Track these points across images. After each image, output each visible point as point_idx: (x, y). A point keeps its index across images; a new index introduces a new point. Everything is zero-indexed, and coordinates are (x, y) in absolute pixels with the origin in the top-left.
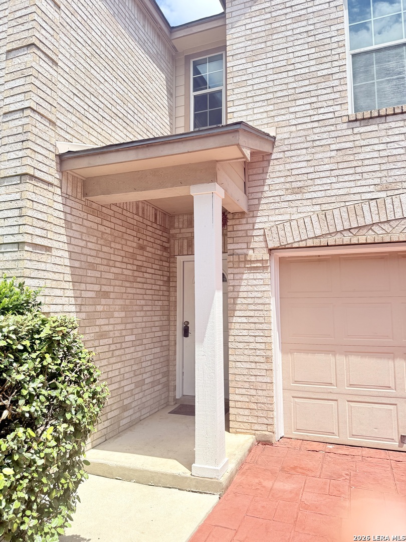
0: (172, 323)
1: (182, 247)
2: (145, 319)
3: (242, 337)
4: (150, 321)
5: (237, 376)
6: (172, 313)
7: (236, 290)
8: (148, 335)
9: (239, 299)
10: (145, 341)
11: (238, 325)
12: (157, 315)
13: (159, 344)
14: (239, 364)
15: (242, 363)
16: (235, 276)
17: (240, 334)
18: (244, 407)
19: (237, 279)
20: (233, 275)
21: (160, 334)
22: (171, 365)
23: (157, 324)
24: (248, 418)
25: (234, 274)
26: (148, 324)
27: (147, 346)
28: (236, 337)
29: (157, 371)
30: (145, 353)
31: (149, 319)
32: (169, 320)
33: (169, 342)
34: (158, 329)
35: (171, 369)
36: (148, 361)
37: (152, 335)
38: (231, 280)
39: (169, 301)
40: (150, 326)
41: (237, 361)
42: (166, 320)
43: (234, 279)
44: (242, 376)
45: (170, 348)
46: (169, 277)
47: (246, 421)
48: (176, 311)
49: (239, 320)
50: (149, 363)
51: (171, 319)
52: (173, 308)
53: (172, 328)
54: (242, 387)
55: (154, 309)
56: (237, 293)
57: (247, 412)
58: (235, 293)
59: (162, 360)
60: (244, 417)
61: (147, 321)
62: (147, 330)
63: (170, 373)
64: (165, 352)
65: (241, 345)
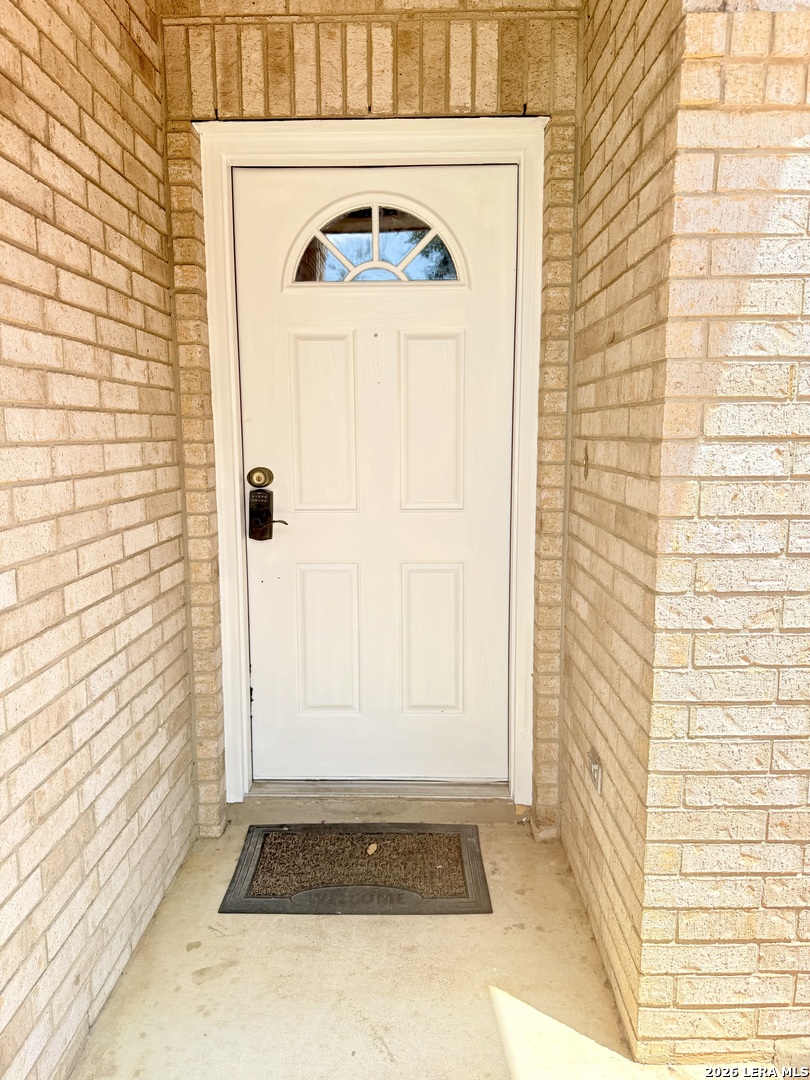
0: (195, 480)
1: (233, 69)
2: (68, 460)
3: (742, 564)
4: (97, 469)
5: (697, 785)
6: (192, 430)
7: (724, 264)
8: (91, 558)
9: (742, 328)
10: (76, 596)
11: (724, 491)
12: (130, 434)
13: (144, 592)
14: (711, 720)
15: (732, 711)
16: (728, 165)
17: (736, 548)
18: (729, 935)
19: (738, 193)
20: (710, 158)
21: (146, 537)
22: (202, 673)
23: (132, 484)
24: (741, 986)
25: (717, 152)
26: (88, 492)
27: (92, 622)
28: (706, 569)
29: (147, 727)
30: (83, 661)
31: (90, 459)
32: (179, 463)
33: (187, 570)
34: (136, 512)
35: (200, 688)
36: (101, 698)
37: (110, 549)
38: (696, 194)
39: (172, 364)
40: (95, 499)
41: (704, 704)
42: (166, 465)
43: (715, 191)
44: (727, 780)
45: (194, 597)
46: (167, 238)
47: (734, 1000)
48: (211, 417)
49: (735, 461)
50: (108, 707)
51: (189, 458)
52: (195, 402)
53: (197, 502)
54: (723, 836)
55: (109, 403)
56: (729, 286)
57: (739, 958)
58: (717, 285)
59: (163, 659)
60: (722, 982)
61: (78, 472)
62: (85, 526)
63: (200, 704)
64: (173, 619)
65: (731, 613)
